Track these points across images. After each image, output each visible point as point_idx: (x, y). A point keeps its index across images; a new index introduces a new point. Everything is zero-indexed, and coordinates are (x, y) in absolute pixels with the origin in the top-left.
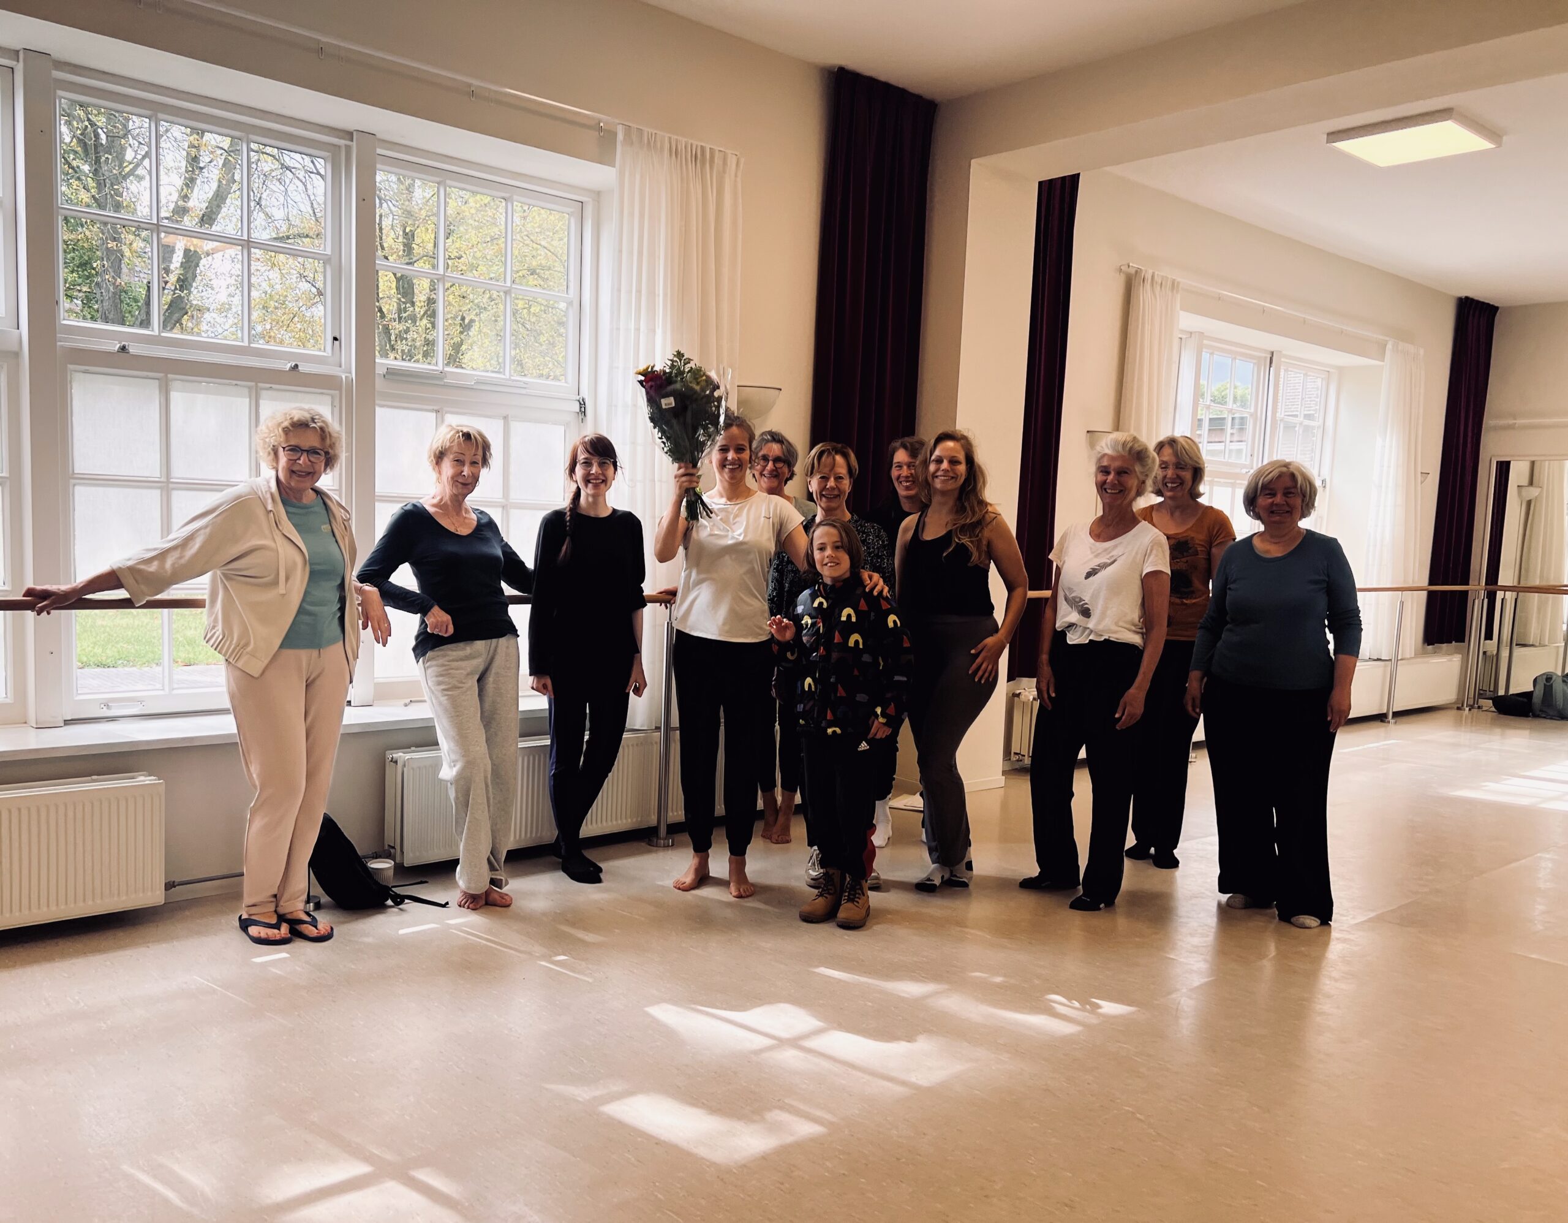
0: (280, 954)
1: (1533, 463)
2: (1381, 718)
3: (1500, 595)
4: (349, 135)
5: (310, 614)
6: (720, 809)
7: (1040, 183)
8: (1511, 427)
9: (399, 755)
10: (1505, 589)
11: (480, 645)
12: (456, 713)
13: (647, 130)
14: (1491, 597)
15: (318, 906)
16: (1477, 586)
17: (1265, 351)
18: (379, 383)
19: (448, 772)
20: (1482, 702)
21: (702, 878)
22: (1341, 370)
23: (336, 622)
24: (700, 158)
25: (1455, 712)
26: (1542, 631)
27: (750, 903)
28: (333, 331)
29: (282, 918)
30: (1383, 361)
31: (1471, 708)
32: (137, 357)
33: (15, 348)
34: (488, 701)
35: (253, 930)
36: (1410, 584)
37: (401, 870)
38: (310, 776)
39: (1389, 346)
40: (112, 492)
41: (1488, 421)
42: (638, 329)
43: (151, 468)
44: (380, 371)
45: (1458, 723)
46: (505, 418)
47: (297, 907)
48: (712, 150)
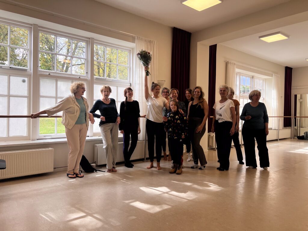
0: (74, 180)
1: (301, 95)
2: (277, 140)
3: (297, 118)
4: (89, 38)
5: (80, 118)
6: (155, 155)
7: (210, 46)
8: (297, 88)
9: (97, 145)
10: (298, 117)
11: (111, 124)
12: (106, 136)
13: (141, 37)
14: (295, 118)
15: (82, 172)
16: (292, 116)
17: (251, 76)
18: (95, 81)
19: (104, 147)
20: (295, 137)
21: (152, 166)
22: (265, 79)
23: (85, 120)
24: (150, 42)
25: (290, 139)
26: (305, 125)
27: (161, 171)
28: (86, 71)
29: (74, 173)
30: (272, 77)
31: (293, 138)
32: (52, 75)
33: (30, 74)
34: (112, 134)
35: (69, 176)
36: (280, 116)
37: (97, 166)
38: (80, 147)
39: (273, 75)
40: (47, 99)
41: (292, 88)
42: (140, 70)
43: (54, 95)
44: (95, 78)
45: (291, 141)
46: (117, 87)
47: (77, 171)
48: (152, 41)
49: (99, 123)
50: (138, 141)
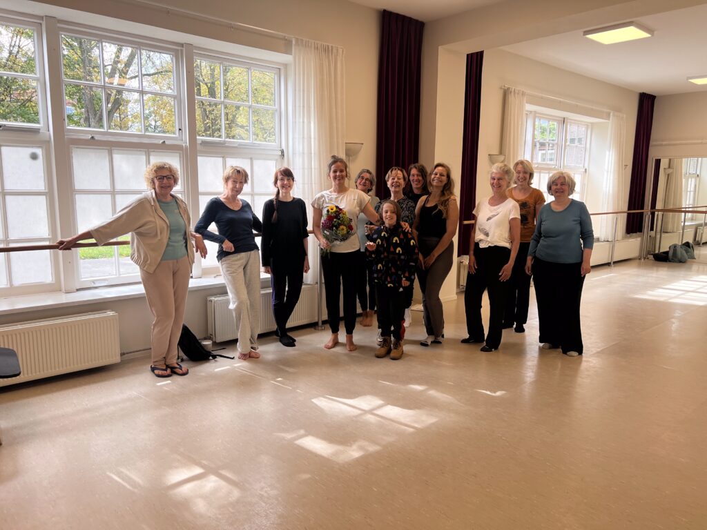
0: (167, 381)
1: (670, 160)
2: (608, 264)
3: (656, 213)
4: (182, 45)
5: (172, 246)
7: (468, 55)
8: (661, 145)
9: (213, 298)
10: (659, 211)
11: (243, 254)
12: (234, 282)
13: (305, 39)
14: (653, 214)
15: (182, 360)
16: (647, 210)
17: (561, 118)
18: (199, 147)
19: (232, 306)
20: (649, 256)
21: (336, 343)
22: (592, 124)
23: (184, 248)
24: (327, 50)
25: (638, 261)
26: (673, 227)
28: (179, 126)
29: (168, 366)
30: (609, 120)
31: (645, 258)
32: (98, 141)
33: (48, 139)
34: (247, 276)
35: (156, 372)
36: (620, 210)
37: (215, 344)
38: (177, 310)
39: (611, 114)
40: (91, 196)
41: (652, 143)
42: (303, 122)
43: (106, 186)
44: (199, 142)
45: (639, 266)
46: (251, 159)
47: (173, 361)
48: (332, 47)
49: (217, 255)
50: (303, 287)
